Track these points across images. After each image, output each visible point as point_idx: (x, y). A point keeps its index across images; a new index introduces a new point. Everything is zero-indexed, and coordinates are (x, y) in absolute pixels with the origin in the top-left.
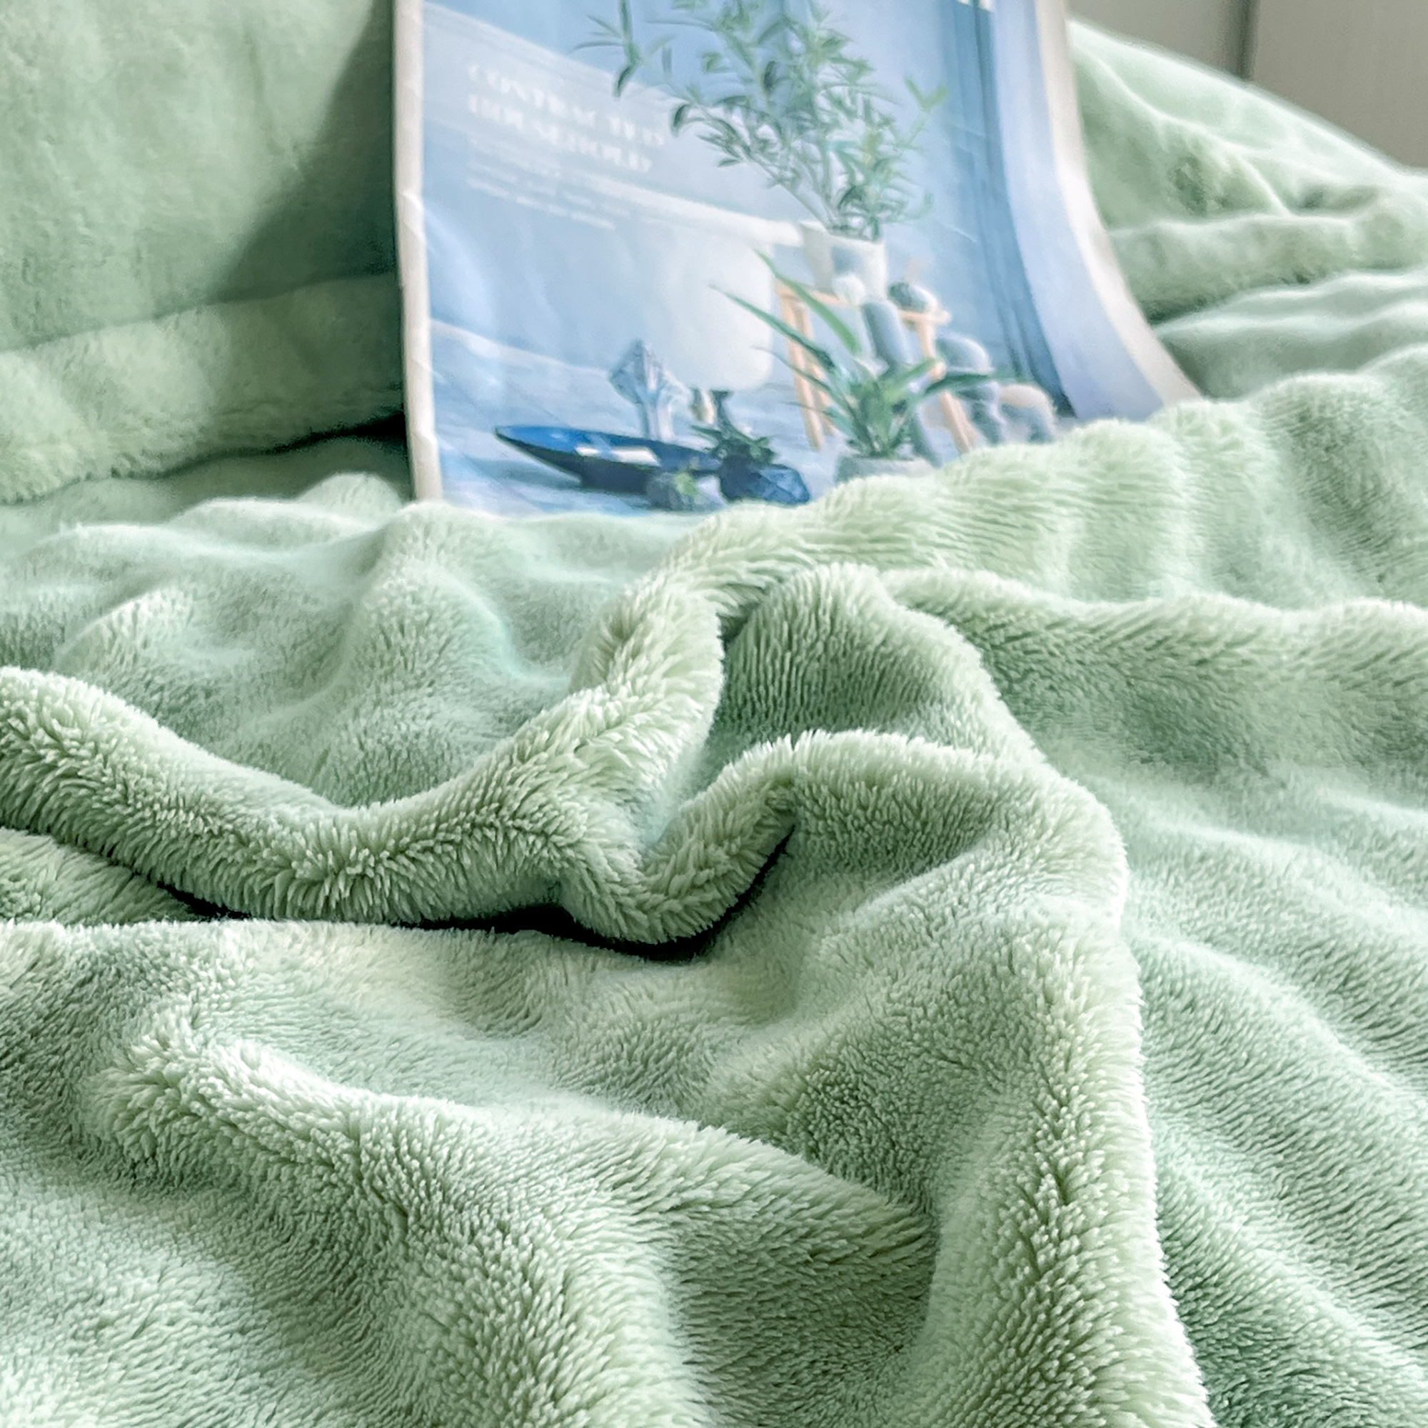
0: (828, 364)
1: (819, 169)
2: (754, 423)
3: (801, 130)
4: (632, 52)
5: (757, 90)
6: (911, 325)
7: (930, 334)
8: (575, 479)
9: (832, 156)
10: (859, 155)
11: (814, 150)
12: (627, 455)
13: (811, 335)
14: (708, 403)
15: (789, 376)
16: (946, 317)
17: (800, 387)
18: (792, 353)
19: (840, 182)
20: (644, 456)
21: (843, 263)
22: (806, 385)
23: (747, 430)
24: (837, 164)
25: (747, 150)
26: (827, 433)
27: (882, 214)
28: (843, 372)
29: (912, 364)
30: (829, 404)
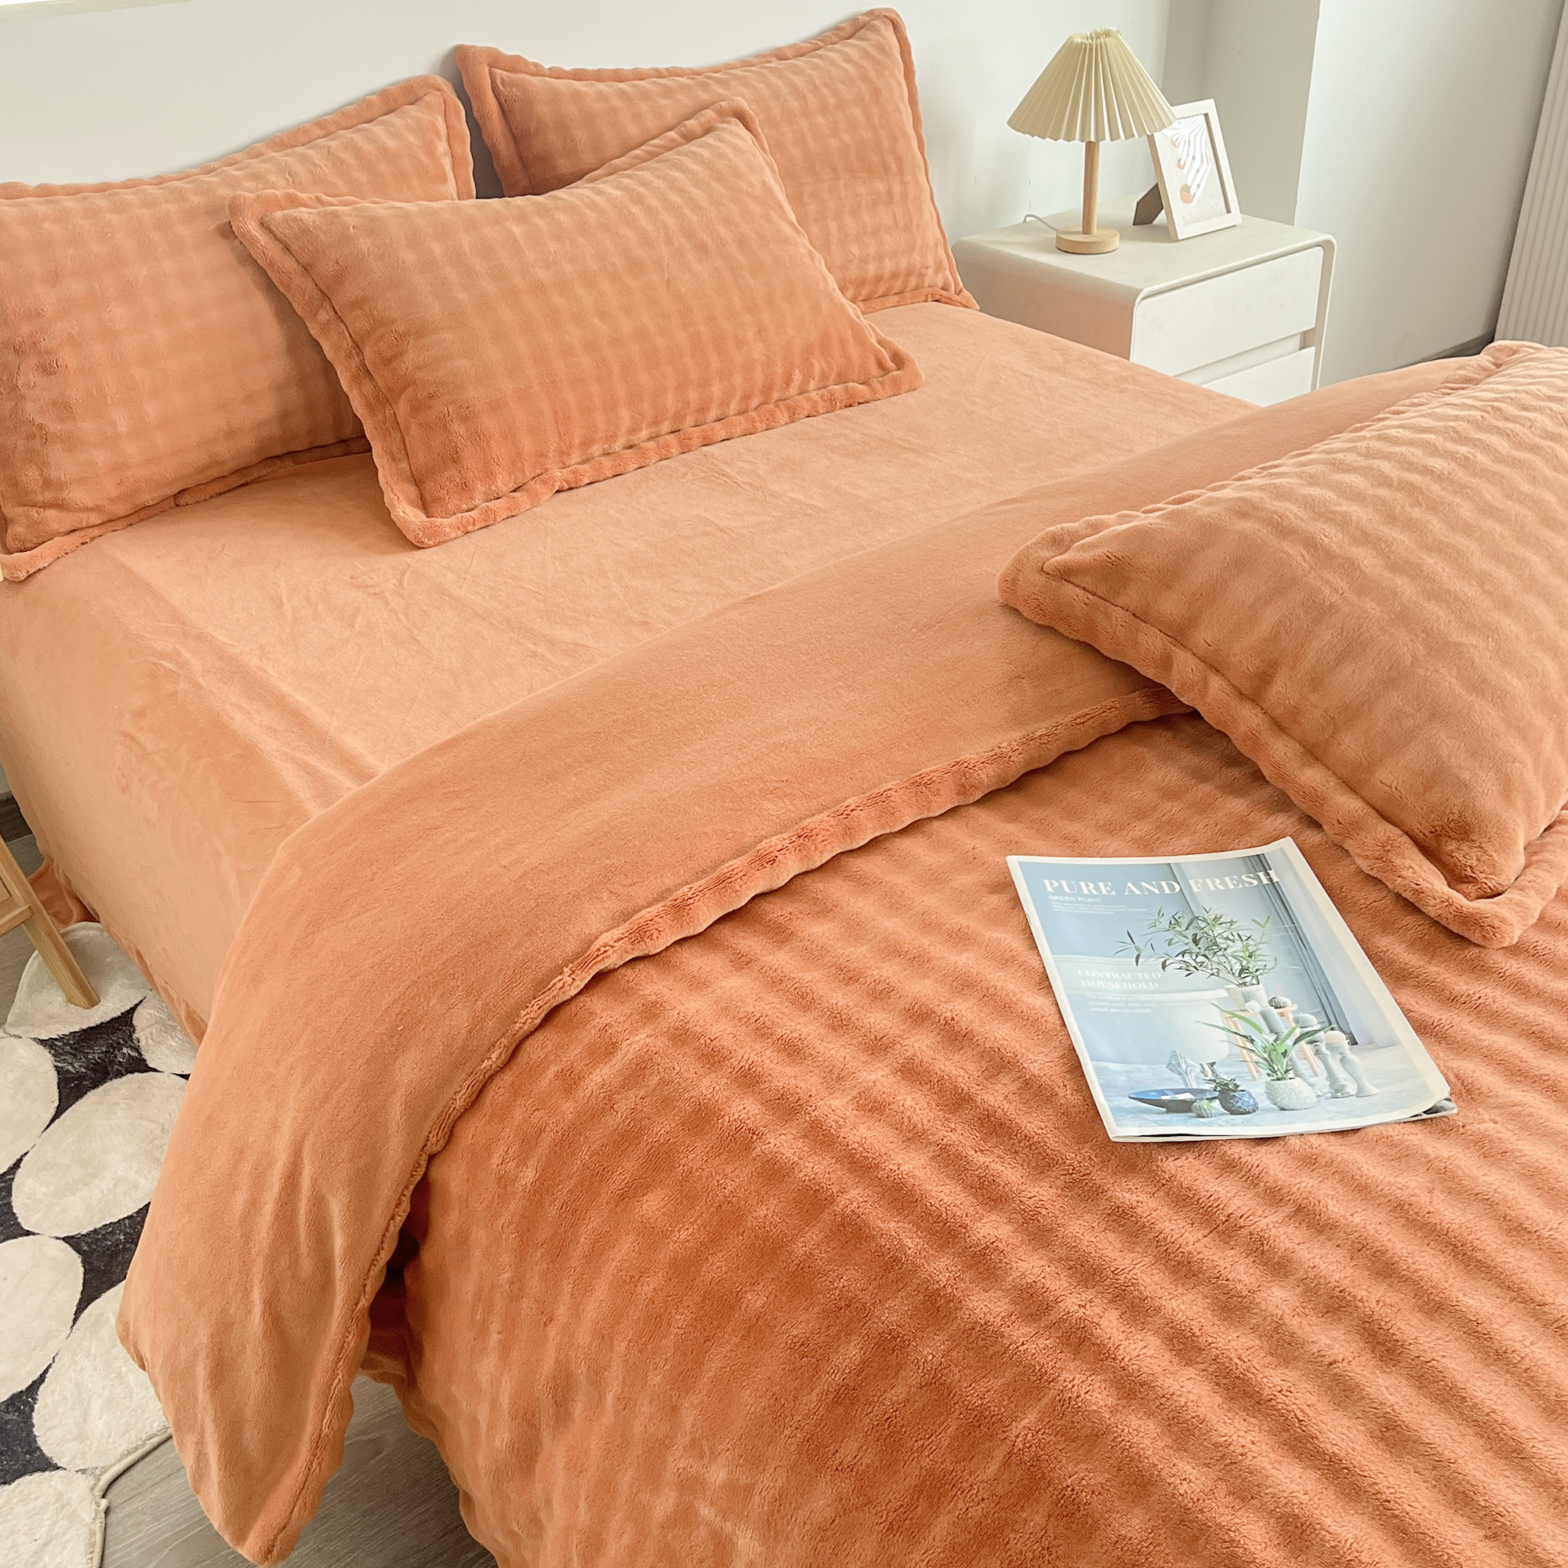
0: (1252, 1041)
1: (1227, 965)
2: (1226, 1073)
4: (1137, 949)
5: (1192, 945)
6: (1282, 1015)
7: (1291, 1017)
8: (1165, 1110)
9: (1230, 958)
10: (1242, 954)
12: (1181, 1097)
15: (1238, 1050)
16: (1295, 1007)
18: (1236, 1040)
21: (1247, 998)
22: (1245, 1051)
23: (1225, 1077)
24: (1234, 961)
26: (1258, 1071)
27: (1258, 973)
28: (1258, 1042)
29: (1286, 1031)
30: (1256, 1058)
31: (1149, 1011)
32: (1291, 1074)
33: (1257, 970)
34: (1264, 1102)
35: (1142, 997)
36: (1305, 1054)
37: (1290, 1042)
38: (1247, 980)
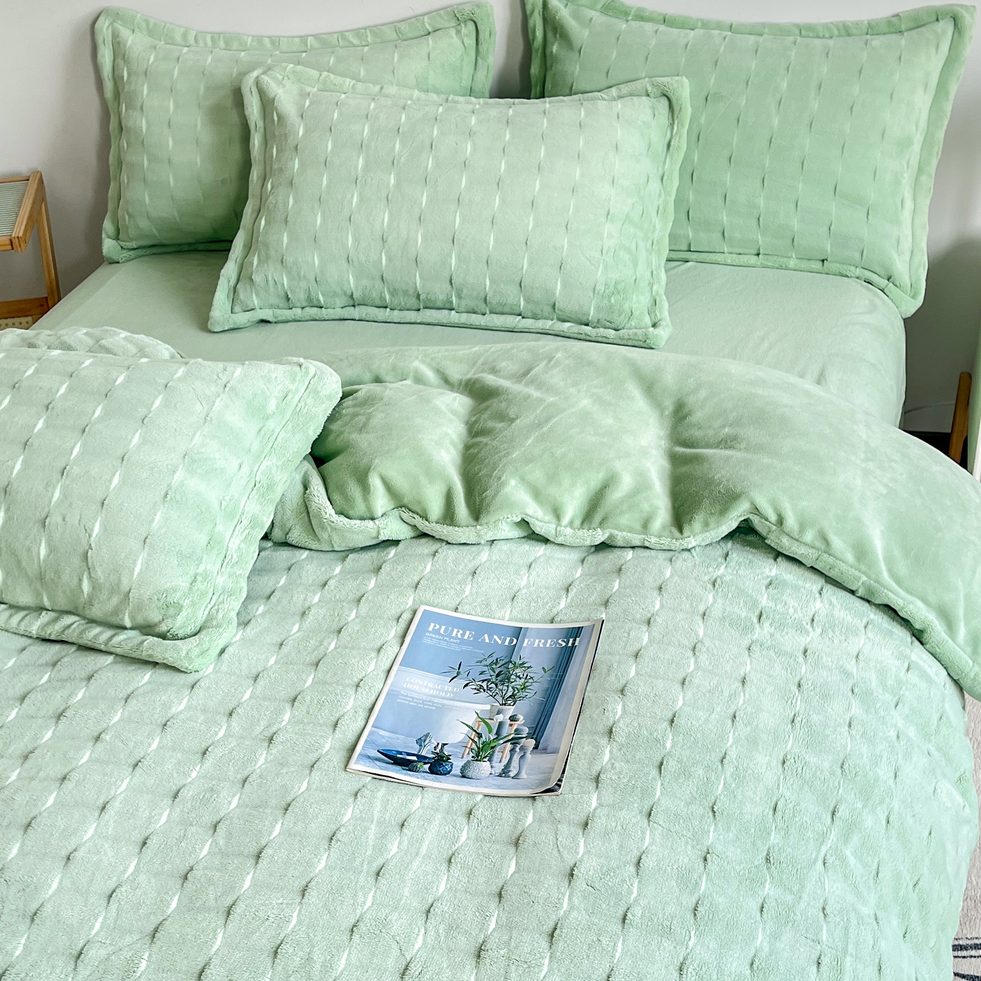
3: (503, 684)
11: (505, 688)
13: (479, 731)
14: (440, 747)
17: (468, 743)
19: (509, 694)
25: (484, 690)
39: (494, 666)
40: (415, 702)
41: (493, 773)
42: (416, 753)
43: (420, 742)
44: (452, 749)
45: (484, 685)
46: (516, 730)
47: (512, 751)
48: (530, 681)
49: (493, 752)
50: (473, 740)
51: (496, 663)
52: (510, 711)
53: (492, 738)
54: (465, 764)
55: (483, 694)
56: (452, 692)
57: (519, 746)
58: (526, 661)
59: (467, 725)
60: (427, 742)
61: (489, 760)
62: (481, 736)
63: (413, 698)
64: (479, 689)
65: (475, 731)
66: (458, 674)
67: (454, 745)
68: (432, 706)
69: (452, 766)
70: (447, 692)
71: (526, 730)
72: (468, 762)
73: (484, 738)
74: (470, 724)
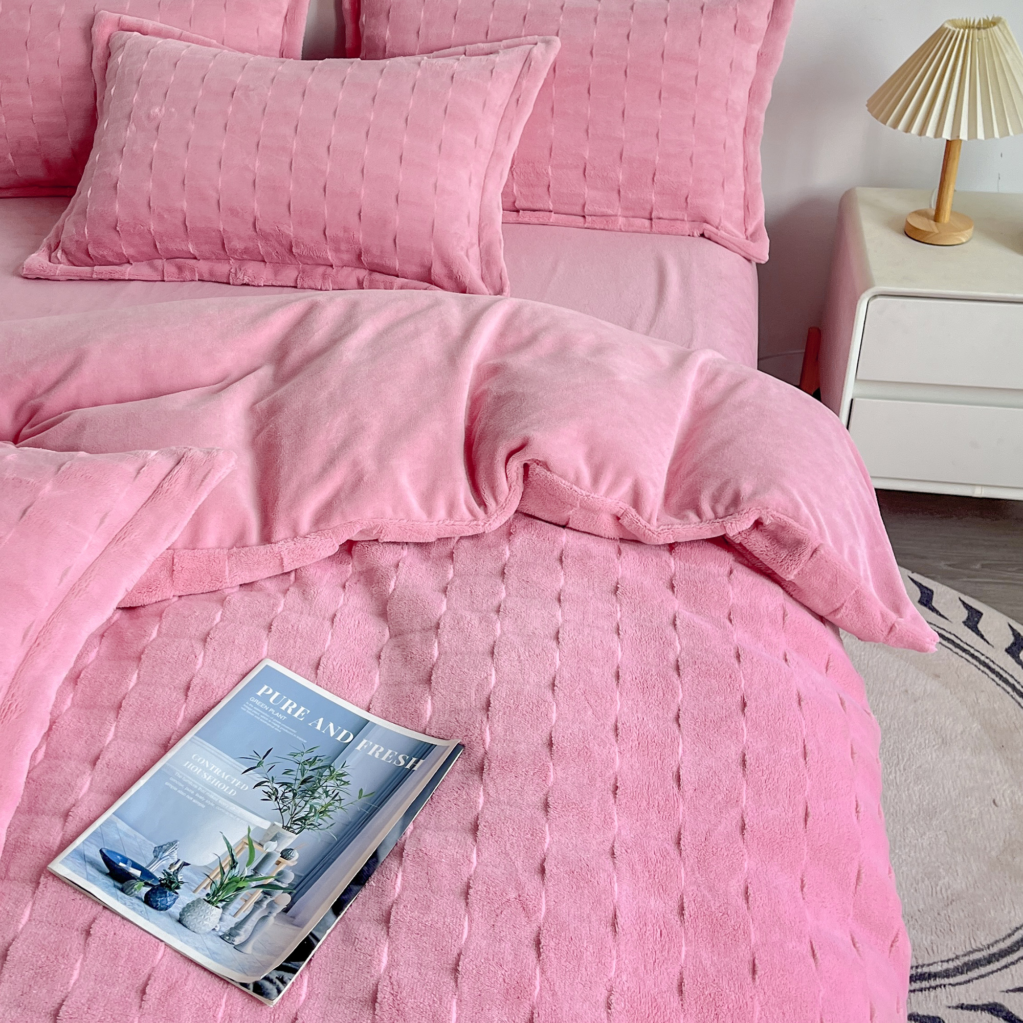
0: (234, 865)
1: (298, 809)
2: (184, 876)
3: (303, 797)
5: (299, 782)
6: (278, 863)
7: (281, 868)
8: (109, 872)
9: (308, 806)
10: (318, 808)
11: (303, 803)
12: (132, 870)
13: (236, 858)
14: (178, 865)
15: (215, 867)
16: (294, 864)
17: (214, 871)
18: (224, 861)
19: (302, 814)
20: (138, 873)
21: (275, 838)
22: (218, 870)
23: (179, 878)
24: (307, 808)
25: (276, 800)
26: (205, 888)
27: (308, 827)
28: (235, 872)
29: (263, 875)
30: (218, 880)
31: (203, 806)
32: (220, 905)
33: (311, 824)
34: (176, 910)
35: (213, 796)
36: (250, 898)
37: (254, 884)
38: (295, 827)
39: (307, 767)
40: (185, 791)
41: (217, 929)
42: (144, 865)
43: (159, 851)
44: (189, 874)
45: (281, 790)
46: (280, 874)
47: (259, 903)
48: (337, 804)
49: (236, 896)
50: (222, 869)
51: (311, 764)
52: (289, 840)
53: (246, 874)
54: (193, 902)
55: (273, 804)
56: (238, 789)
57: (269, 899)
58: (348, 771)
59: (228, 843)
60: (167, 853)
61: (223, 908)
62: (235, 867)
63: (186, 784)
64: (272, 795)
65: (232, 856)
66: (260, 764)
67: (196, 870)
68: (203, 802)
69: (175, 899)
70: (232, 786)
71: (291, 878)
72: (199, 900)
73: (237, 870)
74: (232, 845)
